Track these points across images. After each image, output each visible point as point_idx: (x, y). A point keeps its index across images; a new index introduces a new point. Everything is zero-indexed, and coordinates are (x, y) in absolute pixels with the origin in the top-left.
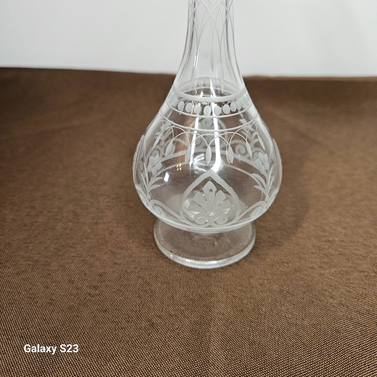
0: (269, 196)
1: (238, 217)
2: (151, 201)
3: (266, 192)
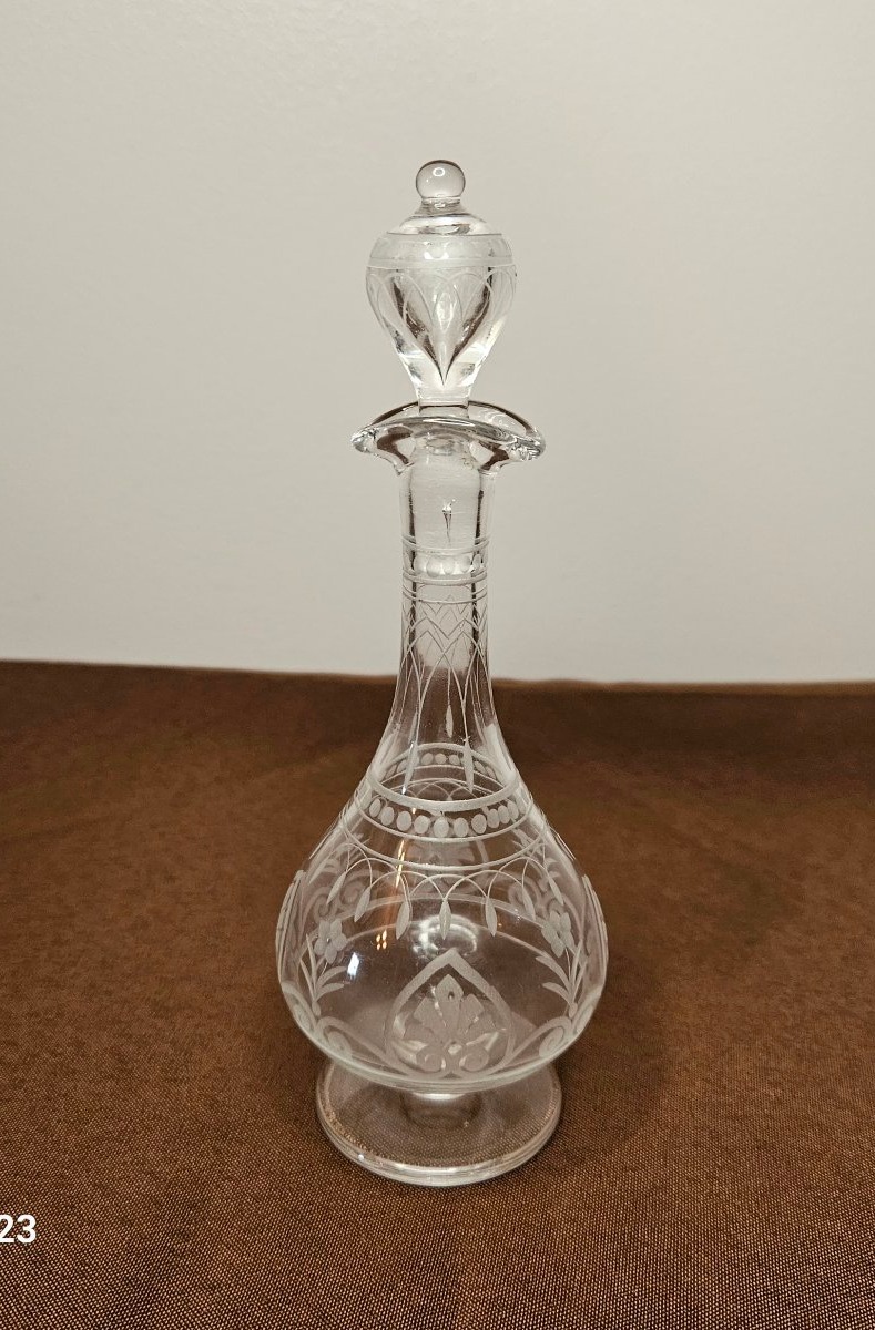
0: (576, 1006)
1: (511, 1055)
2: (321, 1020)
3: (568, 997)
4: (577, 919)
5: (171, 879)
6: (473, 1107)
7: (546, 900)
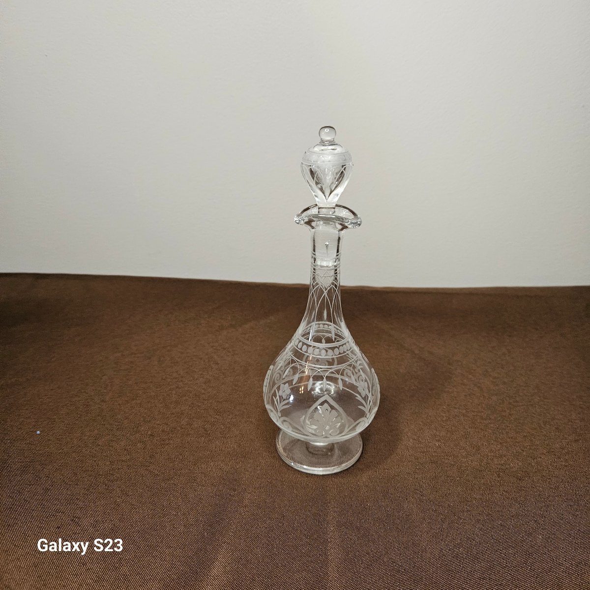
0: (369, 414)
1: (346, 430)
2: (281, 418)
3: (366, 410)
4: (369, 383)
5: (217, 364)
6: (331, 448)
7: (358, 376)
